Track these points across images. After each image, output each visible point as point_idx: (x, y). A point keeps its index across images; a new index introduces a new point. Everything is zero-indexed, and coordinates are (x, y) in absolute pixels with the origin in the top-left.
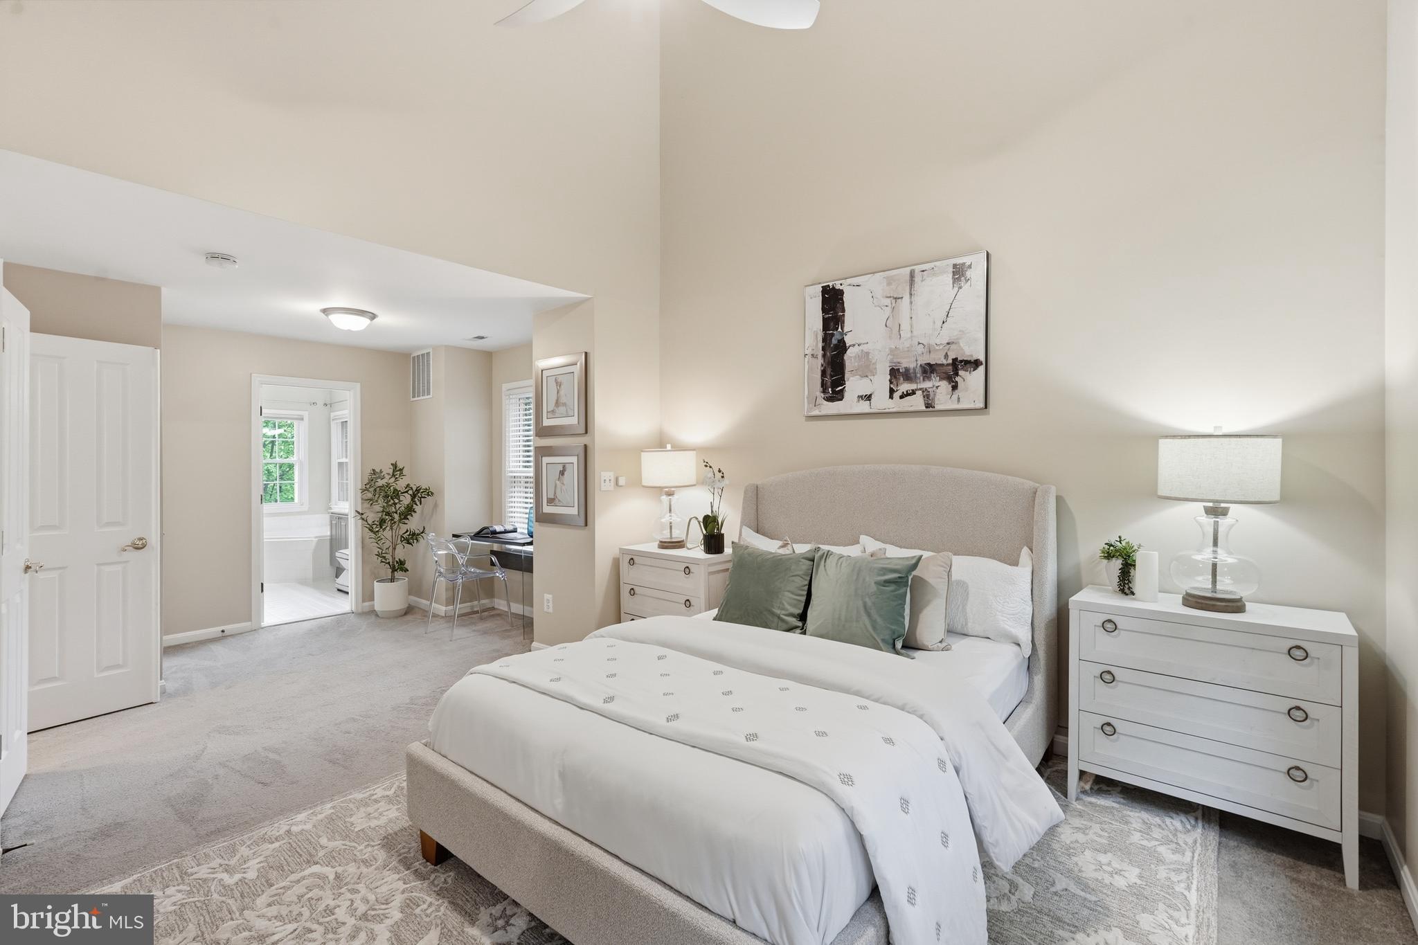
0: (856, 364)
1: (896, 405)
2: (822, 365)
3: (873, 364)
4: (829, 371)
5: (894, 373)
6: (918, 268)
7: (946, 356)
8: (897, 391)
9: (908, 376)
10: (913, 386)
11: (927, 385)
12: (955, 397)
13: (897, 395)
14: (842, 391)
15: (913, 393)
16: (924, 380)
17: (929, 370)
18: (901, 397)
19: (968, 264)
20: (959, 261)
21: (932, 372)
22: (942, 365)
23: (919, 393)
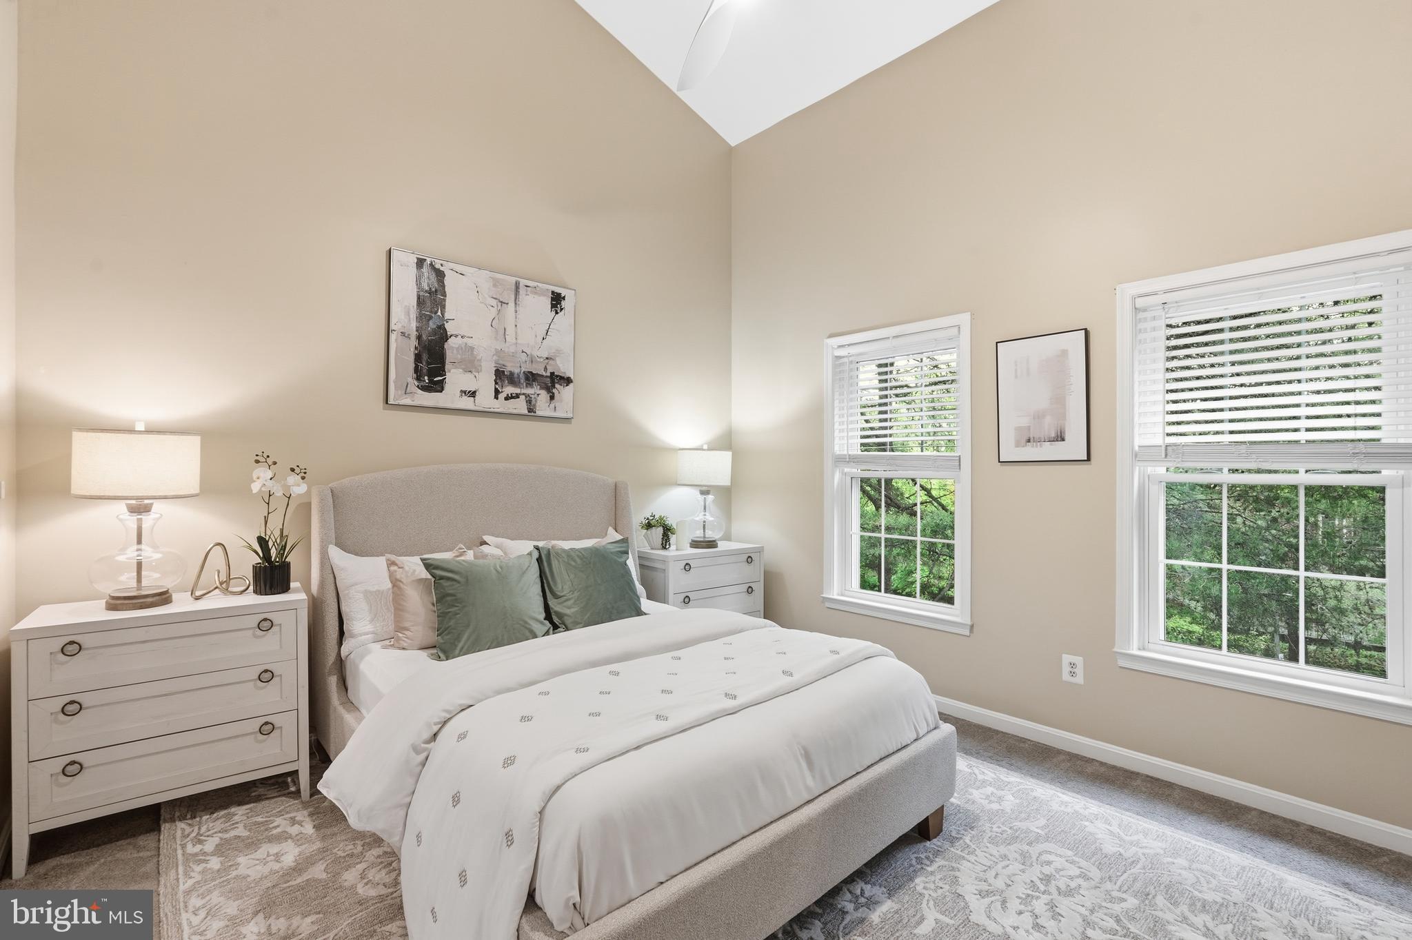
0: (459, 356)
1: (500, 405)
2: (416, 348)
3: (478, 360)
4: (425, 357)
5: (500, 375)
6: (523, 282)
7: (546, 369)
8: (502, 392)
9: (512, 380)
10: (517, 391)
11: (529, 391)
12: (552, 405)
13: (502, 396)
14: (442, 382)
15: (517, 396)
16: (527, 386)
17: (531, 378)
18: (507, 399)
19: (563, 295)
20: (558, 290)
21: (534, 381)
22: (542, 376)
23: (522, 397)
